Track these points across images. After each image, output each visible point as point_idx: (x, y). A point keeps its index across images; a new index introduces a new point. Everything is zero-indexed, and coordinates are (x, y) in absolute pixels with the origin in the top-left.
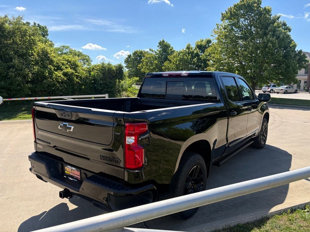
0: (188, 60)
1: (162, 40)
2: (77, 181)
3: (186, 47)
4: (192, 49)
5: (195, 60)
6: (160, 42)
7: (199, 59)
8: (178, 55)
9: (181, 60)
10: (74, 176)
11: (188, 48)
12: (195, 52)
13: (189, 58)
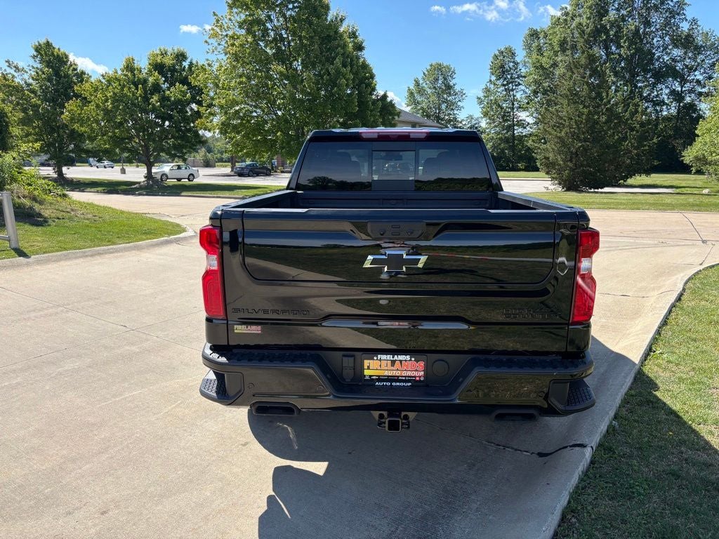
0: (137, 99)
1: (45, 41)
2: (409, 384)
3: (122, 67)
4: (141, 71)
5: (155, 99)
6: (40, 45)
7: (164, 99)
8: (108, 87)
9: (117, 99)
10: (398, 377)
11: (130, 67)
12: (151, 79)
13: (138, 95)
